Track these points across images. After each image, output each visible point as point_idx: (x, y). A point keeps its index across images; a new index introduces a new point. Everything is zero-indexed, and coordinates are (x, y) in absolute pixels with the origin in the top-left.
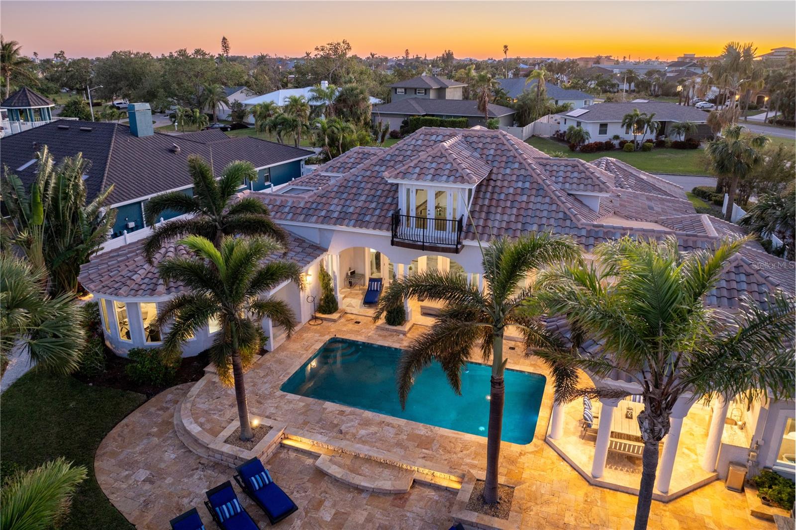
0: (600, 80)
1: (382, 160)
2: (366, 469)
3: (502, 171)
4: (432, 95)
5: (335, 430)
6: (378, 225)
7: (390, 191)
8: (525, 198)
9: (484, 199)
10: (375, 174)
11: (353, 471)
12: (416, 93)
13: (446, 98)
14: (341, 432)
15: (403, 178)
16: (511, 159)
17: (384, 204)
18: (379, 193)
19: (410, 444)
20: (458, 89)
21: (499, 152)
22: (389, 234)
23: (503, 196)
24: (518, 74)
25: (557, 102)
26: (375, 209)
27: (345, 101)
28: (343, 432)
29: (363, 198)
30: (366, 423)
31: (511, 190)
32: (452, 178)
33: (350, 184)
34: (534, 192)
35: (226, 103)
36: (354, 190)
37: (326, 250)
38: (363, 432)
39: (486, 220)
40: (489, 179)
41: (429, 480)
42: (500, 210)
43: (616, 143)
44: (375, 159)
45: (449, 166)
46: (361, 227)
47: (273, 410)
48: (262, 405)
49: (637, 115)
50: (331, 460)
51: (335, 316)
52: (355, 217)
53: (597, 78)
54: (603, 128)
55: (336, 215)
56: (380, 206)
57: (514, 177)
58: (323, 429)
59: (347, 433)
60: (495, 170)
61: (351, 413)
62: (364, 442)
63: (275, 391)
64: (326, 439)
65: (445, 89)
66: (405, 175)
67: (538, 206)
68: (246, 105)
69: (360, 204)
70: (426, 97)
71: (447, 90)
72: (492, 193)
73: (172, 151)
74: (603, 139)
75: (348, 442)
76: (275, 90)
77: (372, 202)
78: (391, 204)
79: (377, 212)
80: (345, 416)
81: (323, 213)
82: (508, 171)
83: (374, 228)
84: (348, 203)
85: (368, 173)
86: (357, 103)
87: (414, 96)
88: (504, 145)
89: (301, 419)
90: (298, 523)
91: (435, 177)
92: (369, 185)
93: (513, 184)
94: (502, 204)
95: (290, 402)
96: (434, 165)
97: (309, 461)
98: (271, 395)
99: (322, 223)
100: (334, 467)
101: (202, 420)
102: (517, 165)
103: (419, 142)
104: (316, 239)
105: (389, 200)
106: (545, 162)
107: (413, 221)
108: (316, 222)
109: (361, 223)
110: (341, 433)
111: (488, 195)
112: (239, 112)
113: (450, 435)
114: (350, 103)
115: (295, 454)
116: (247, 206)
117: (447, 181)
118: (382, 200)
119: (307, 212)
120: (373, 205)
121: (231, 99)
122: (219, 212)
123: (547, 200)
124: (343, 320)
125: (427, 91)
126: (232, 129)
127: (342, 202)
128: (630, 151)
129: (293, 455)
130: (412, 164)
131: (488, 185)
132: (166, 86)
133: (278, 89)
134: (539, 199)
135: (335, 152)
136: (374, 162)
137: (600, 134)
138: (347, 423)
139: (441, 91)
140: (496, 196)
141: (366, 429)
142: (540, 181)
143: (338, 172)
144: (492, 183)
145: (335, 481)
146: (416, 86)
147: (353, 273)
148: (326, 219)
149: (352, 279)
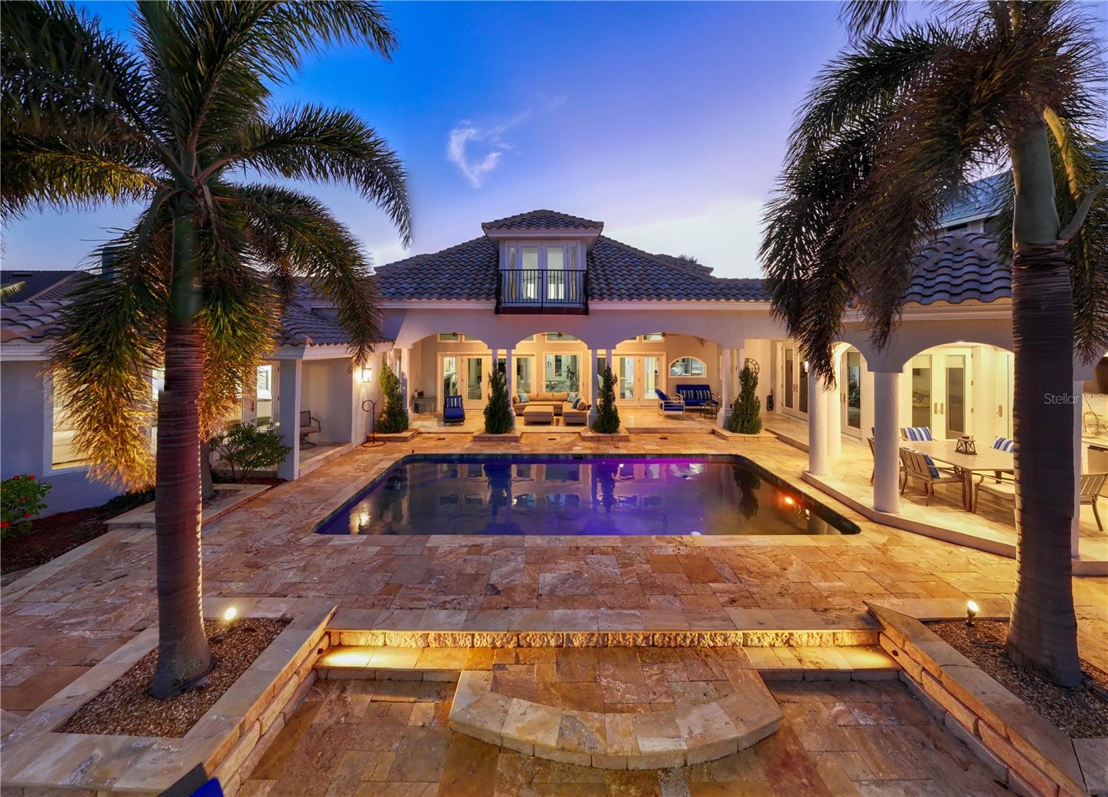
2: (617, 684)
5: (476, 588)
11: (582, 701)
14: (494, 590)
19: (673, 581)
26: (464, 284)
28: (500, 588)
33: (425, 267)
36: (431, 272)
38: (547, 578)
41: (796, 666)
46: (448, 299)
47: (292, 577)
48: (261, 571)
50: (496, 685)
51: (405, 435)
58: (446, 594)
59: (510, 590)
61: (496, 547)
62: (567, 602)
63: (300, 536)
64: (461, 617)
72: (603, 267)
75: (526, 611)
77: (457, 279)
79: (467, 286)
80: (486, 554)
81: (392, 290)
82: (608, 252)
89: (376, 583)
97: (422, 710)
99: (391, 298)
100: (517, 706)
105: (480, 277)
110: (498, 593)
113: (724, 544)
115: (368, 698)
124: (418, 439)
129: (360, 702)
131: (594, 262)
138: (500, 567)
141: (550, 571)
144: (597, 260)
145: (540, 764)
147: (420, 394)
149: (420, 402)
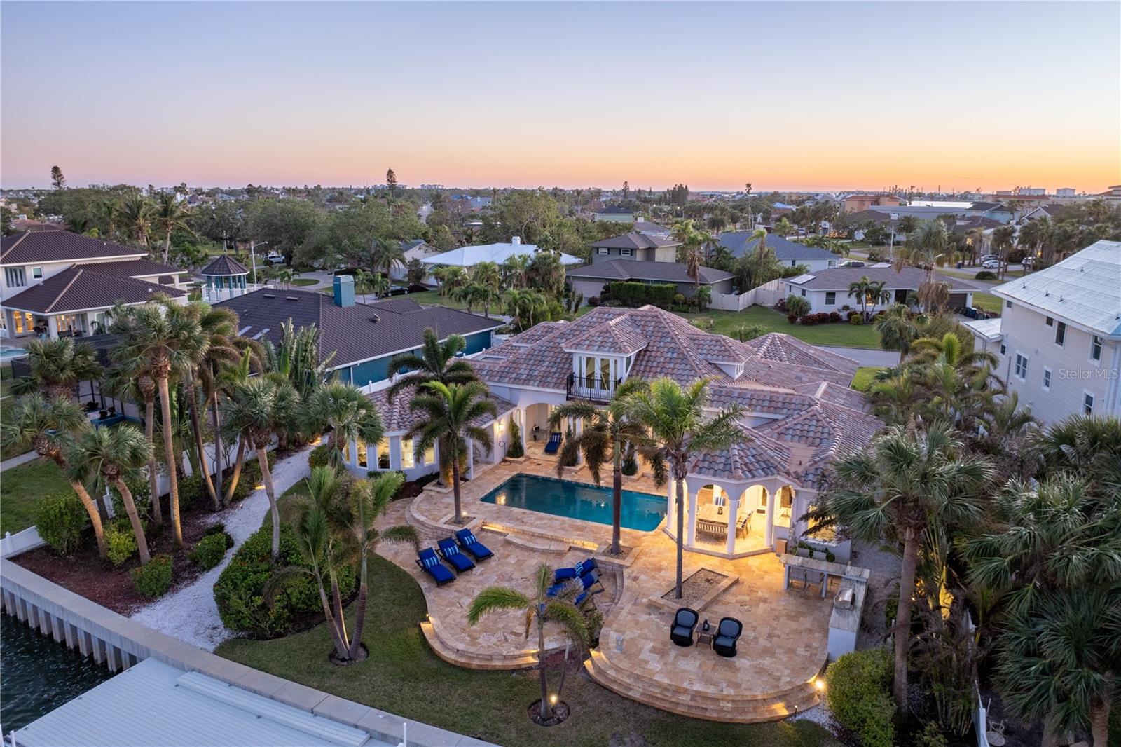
0: (871, 229)
1: (563, 334)
2: (539, 541)
3: (657, 344)
4: (639, 256)
5: (519, 521)
6: (556, 385)
7: (567, 359)
8: (672, 365)
9: (641, 365)
10: (556, 345)
11: (529, 541)
12: (620, 254)
13: (656, 260)
15: (576, 349)
16: (665, 335)
17: (562, 369)
18: (559, 360)
19: (570, 529)
20: (670, 249)
21: (656, 329)
22: (565, 392)
23: (655, 364)
24: (769, 219)
25: (794, 263)
26: (555, 373)
27: (537, 270)
28: (524, 522)
29: (546, 364)
30: (542, 519)
31: (662, 359)
32: (613, 349)
33: (536, 353)
34: (679, 361)
35: (403, 261)
36: (539, 358)
37: (515, 406)
38: (538, 523)
40: (646, 351)
41: (579, 546)
42: (651, 374)
43: (844, 314)
44: (557, 333)
45: (611, 340)
46: (543, 386)
47: (475, 511)
48: (467, 508)
49: (866, 284)
50: (515, 536)
51: (521, 459)
52: (539, 378)
53: (868, 225)
54: (831, 297)
55: (524, 377)
56: (559, 370)
57: (666, 349)
58: (510, 521)
59: (527, 522)
60: (651, 343)
62: (538, 528)
63: (476, 501)
65: (654, 249)
66: (577, 346)
67: (681, 372)
68: (425, 264)
69: (544, 369)
70: (632, 258)
71: (656, 250)
72: (648, 361)
73: (373, 321)
74: (829, 309)
75: (527, 527)
76: (459, 247)
77: (552, 367)
78: (568, 369)
79: (557, 375)
81: (514, 375)
82: (662, 344)
83: (553, 388)
84: (534, 368)
85: (551, 344)
86: (549, 272)
87: (618, 257)
88: (662, 323)
89: (495, 515)
90: (493, 564)
91: (600, 348)
92: (552, 354)
93: (664, 354)
94: (654, 369)
95: (487, 507)
96: (600, 339)
97: (500, 537)
98: (473, 503)
99: (513, 383)
100: (518, 539)
101: (427, 514)
102: (669, 340)
103: (594, 320)
104: (506, 395)
105: (566, 366)
106: (695, 337)
107: (584, 382)
108: (508, 383)
109: (543, 383)
111: (644, 363)
112: (417, 272)
114: (542, 272)
115: (491, 534)
116: (460, 367)
117: (609, 351)
118: (561, 365)
119: (501, 375)
120: (554, 370)
121: (409, 256)
123: (688, 367)
124: (527, 463)
125: (632, 251)
126: (410, 292)
127: (529, 367)
128: (857, 323)
129: (489, 534)
130: (584, 338)
131: (644, 355)
132: (336, 241)
133: (462, 245)
134: (682, 366)
135: (525, 323)
136: (556, 335)
137: (826, 303)
138: (528, 517)
139: (650, 252)
140: (650, 364)
142: (685, 353)
143: (526, 343)
144: (648, 353)
145: (518, 546)
146: (621, 246)
147: (537, 429)
148: (516, 380)
149: (536, 434)
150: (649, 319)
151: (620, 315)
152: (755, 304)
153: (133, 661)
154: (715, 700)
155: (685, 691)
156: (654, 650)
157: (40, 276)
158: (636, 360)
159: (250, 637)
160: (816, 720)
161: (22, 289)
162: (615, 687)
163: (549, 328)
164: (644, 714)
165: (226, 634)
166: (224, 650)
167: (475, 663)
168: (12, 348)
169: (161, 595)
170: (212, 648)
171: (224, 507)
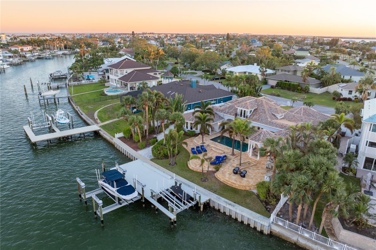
4: (291, 73)
5: (216, 145)
7: (236, 109)
8: (261, 114)
12: (285, 72)
16: (262, 105)
22: (235, 117)
23: (258, 113)
25: (351, 77)
29: (232, 110)
30: (221, 146)
31: (260, 112)
33: (231, 106)
35: (220, 69)
37: (224, 119)
39: (253, 117)
40: (257, 109)
43: (354, 98)
48: (206, 141)
55: (226, 112)
60: (258, 107)
65: (297, 71)
66: (238, 106)
68: (227, 71)
70: (289, 74)
72: (256, 112)
73: (200, 92)
74: (349, 96)
75: (217, 147)
76: (238, 65)
80: (218, 144)
81: (224, 112)
82: (261, 108)
83: (233, 116)
88: (263, 102)
89: (212, 143)
91: (244, 107)
94: (257, 114)
95: (211, 141)
96: (244, 105)
98: (208, 140)
100: (214, 149)
101: (197, 141)
105: (236, 111)
106: (271, 107)
107: (240, 115)
109: (231, 114)
111: (255, 112)
116: (209, 109)
117: (246, 109)
119: (222, 111)
120: (234, 111)
121: (222, 68)
122: (205, 109)
123: (265, 115)
125: (289, 71)
129: (209, 147)
133: (240, 65)
137: (349, 94)
139: (295, 72)
140: (256, 113)
142: (266, 111)
145: (213, 151)
146: (286, 69)
148: (225, 113)
150: (260, 101)
151: (253, 99)
152: (327, 92)
153: (137, 159)
154: (235, 184)
155: (230, 182)
156: (229, 174)
157: (127, 72)
158: (254, 111)
159: (157, 158)
160: (254, 192)
161: (123, 75)
162: (218, 178)
163: (237, 100)
164: (221, 184)
165: (153, 157)
166: (151, 160)
167: (195, 170)
168: (120, 90)
169: (143, 149)
170: (150, 159)
171: (158, 133)
